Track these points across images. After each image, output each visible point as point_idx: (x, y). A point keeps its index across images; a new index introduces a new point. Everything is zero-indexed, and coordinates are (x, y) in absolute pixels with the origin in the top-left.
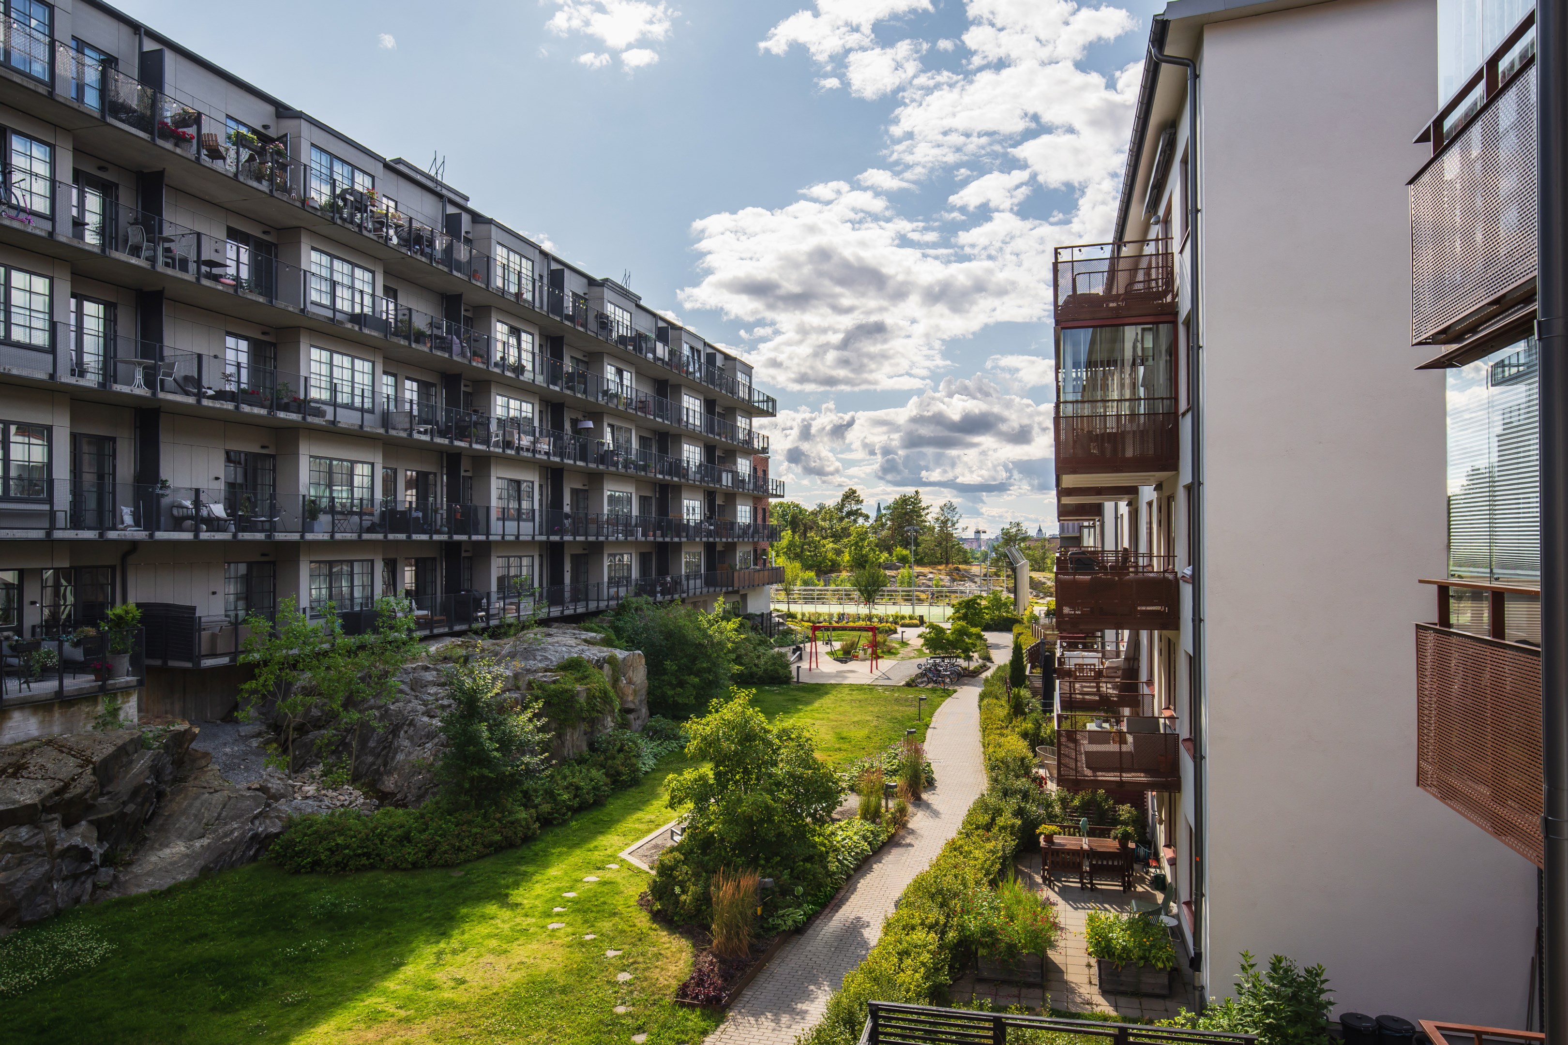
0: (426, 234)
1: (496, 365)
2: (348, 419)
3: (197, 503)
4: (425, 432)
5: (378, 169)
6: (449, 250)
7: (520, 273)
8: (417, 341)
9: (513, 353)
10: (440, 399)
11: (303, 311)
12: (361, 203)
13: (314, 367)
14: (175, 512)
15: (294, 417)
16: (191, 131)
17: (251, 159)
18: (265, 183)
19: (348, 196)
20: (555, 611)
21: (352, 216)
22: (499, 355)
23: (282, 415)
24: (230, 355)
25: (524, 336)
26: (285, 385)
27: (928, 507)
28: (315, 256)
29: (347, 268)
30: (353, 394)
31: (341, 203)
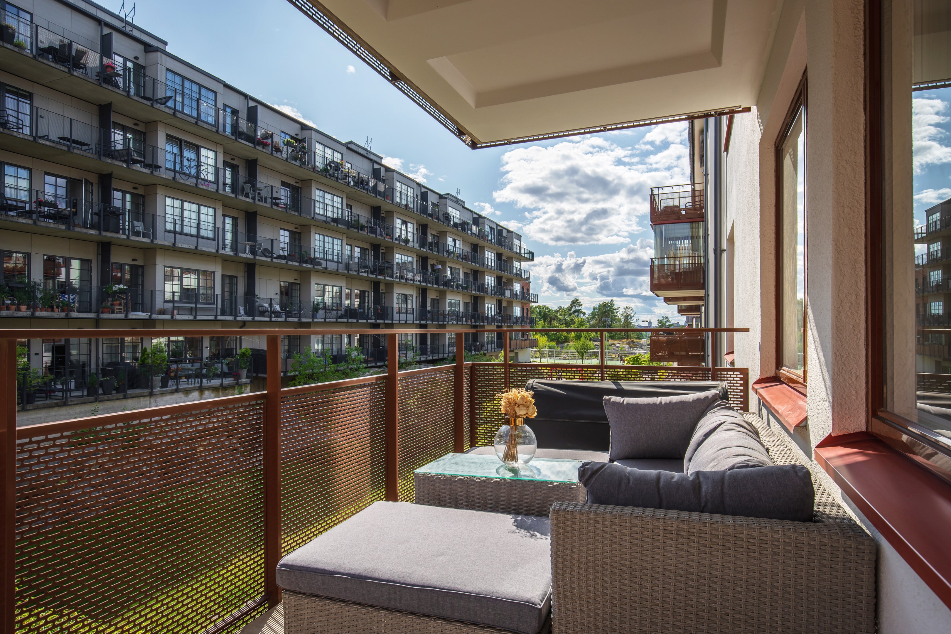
0: (366, 179)
1: (396, 239)
2: (332, 266)
3: (271, 305)
4: (365, 272)
5: (344, 150)
6: (376, 186)
7: (407, 195)
8: (361, 230)
9: (404, 233)
10: (370, 257)
11: (313, 218)
12: (338, 167)
13: (317, 243)
14: (260, 309)
15: (310, 266)
16: (269, 141)
17: (293, 151)
18: (298, 161)
19: (332, 165)
20: (423, 358)
21: (334, 173)
22: (397, 235)
23: (304, 265)
24: (282, 239)
25: (409, 225)
26: (306, 252)
27: (618, 309)
28: (318, 192)
29: (330, 197)
30: (333, 255)
31: (329, 168)
